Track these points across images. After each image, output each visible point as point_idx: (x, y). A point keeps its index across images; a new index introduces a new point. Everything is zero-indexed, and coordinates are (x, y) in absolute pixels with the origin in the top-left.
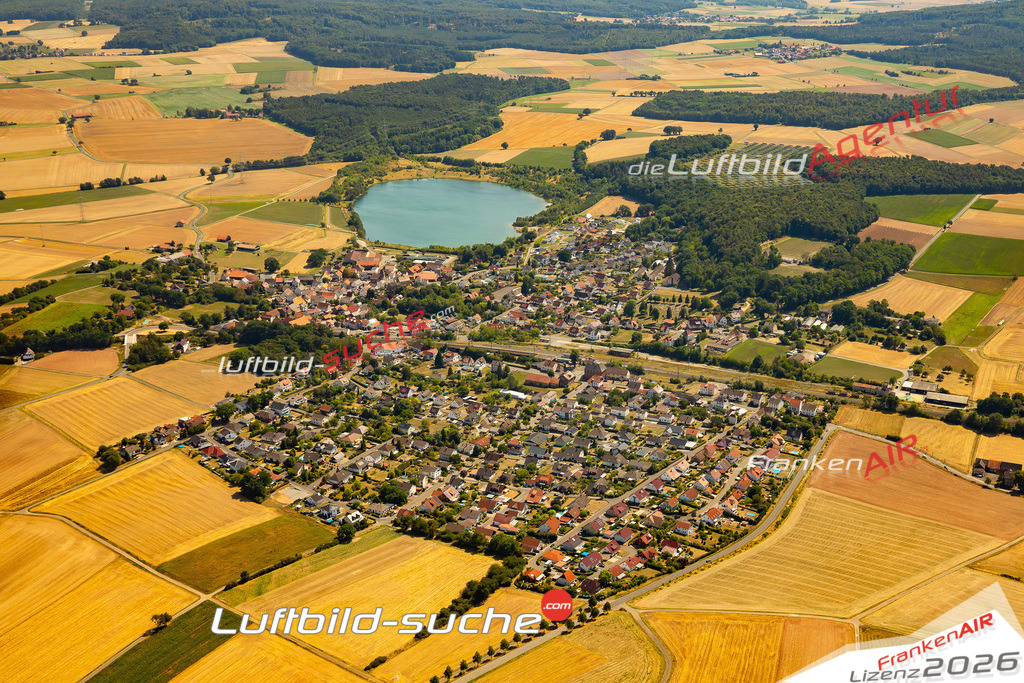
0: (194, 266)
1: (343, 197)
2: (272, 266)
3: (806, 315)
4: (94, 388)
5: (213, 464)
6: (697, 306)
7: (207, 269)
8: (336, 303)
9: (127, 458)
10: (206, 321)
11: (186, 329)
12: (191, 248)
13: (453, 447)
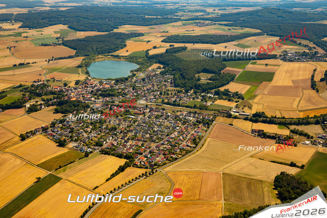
0: (44, 86)
1: (84, 66)
2: (65, 85)
3: (208, 93)
4: (18, 119)
5: (51, 138)
6: (179, 92)
7: (48, 86)
8: (83, 94)
9: (28, 137)
10: (48, 100)
11: (43, 102)
12: (44, 81)
13: (115, 131)
